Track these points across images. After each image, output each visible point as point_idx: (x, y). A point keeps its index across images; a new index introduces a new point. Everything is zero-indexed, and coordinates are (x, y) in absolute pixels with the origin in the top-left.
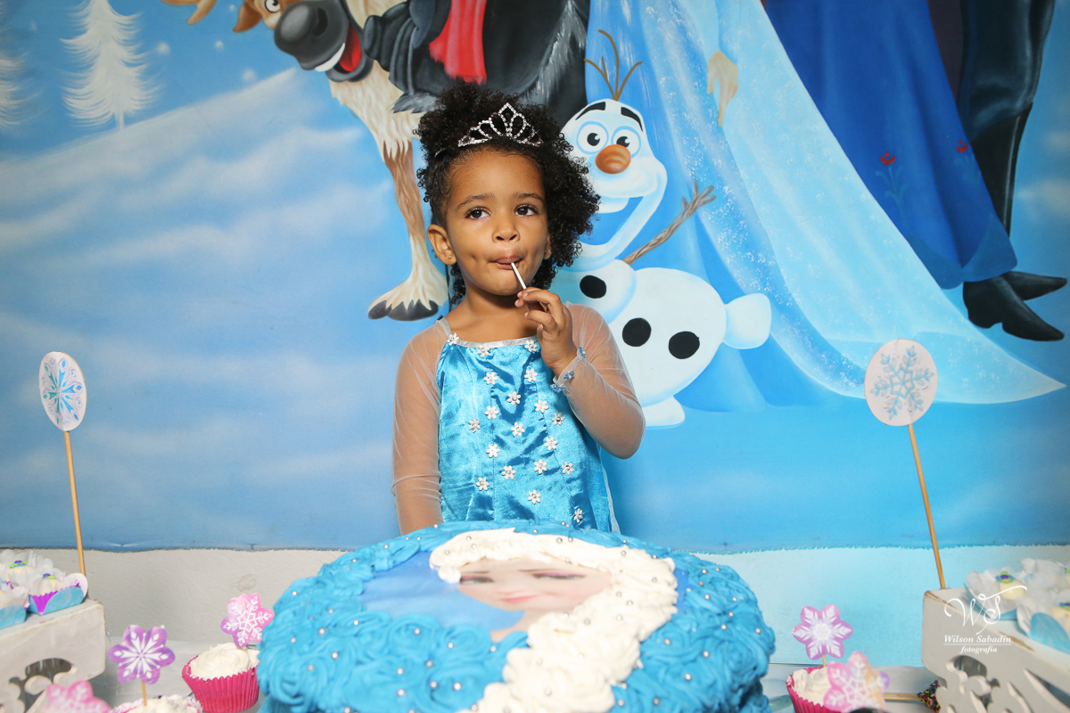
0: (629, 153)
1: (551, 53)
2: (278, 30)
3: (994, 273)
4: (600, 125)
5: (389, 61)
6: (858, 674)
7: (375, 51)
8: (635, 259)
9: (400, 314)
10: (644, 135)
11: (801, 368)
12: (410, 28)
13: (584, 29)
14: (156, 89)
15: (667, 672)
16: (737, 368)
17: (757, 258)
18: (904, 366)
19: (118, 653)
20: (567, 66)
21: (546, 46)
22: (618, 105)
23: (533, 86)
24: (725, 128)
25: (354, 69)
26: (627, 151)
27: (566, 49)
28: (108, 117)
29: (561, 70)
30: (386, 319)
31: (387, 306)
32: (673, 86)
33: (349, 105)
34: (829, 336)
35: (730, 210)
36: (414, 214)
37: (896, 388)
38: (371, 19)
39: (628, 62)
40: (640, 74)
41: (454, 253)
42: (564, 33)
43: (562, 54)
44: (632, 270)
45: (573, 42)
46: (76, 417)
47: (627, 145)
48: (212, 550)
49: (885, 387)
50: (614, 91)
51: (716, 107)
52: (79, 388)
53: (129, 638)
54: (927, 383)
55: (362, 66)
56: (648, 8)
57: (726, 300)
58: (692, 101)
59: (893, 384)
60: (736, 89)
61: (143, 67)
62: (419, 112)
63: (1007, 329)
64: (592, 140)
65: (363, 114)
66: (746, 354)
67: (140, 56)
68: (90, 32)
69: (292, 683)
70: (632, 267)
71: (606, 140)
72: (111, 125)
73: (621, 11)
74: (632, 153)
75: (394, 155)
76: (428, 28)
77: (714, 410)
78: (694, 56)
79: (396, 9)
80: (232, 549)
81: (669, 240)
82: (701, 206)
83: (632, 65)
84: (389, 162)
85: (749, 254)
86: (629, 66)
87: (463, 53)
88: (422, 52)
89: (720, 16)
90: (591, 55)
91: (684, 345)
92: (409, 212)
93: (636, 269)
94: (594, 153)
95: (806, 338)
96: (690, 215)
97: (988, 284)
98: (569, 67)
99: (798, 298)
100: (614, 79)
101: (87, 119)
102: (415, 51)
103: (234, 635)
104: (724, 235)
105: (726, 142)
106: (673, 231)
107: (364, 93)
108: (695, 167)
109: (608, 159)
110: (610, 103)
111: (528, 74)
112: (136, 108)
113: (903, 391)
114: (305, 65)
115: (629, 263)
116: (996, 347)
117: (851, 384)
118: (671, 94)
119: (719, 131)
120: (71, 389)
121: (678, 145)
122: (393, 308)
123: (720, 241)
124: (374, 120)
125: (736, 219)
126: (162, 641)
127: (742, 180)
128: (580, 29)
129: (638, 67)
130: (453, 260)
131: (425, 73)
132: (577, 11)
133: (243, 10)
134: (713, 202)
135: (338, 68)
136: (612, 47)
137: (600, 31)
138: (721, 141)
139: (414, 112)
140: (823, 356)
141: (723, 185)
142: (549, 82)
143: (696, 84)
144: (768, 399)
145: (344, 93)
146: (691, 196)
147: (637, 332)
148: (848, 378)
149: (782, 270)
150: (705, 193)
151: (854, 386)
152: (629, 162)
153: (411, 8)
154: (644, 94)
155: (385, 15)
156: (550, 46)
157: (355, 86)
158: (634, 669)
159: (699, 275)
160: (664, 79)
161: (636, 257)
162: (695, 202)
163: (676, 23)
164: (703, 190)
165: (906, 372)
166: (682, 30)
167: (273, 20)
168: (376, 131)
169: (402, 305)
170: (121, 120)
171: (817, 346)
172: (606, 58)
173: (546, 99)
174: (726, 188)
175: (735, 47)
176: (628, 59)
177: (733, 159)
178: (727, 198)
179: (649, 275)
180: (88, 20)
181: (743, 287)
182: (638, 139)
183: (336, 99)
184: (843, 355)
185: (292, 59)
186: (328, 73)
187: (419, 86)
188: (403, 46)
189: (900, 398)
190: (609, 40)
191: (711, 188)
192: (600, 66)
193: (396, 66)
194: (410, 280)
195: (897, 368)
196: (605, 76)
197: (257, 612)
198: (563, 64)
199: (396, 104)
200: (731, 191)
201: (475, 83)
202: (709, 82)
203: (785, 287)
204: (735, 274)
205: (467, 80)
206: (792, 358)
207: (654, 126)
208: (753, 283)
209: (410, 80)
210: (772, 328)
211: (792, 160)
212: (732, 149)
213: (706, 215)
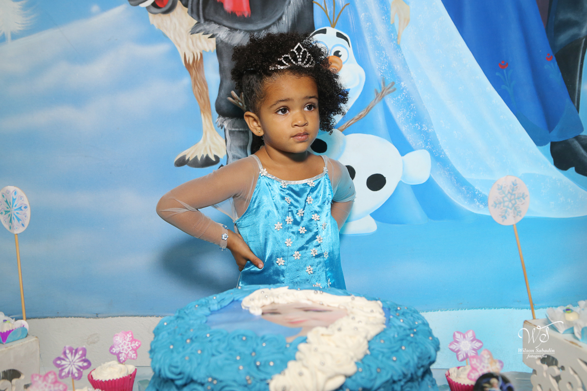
0: (341, 61)
3: (570, 136)
8: (345, 128)
9: (195, 163)
10: (351, 50)
14: (33, 16)
16: (409, 197)
17: (422, 127)
20: (302, 6)
22: (335, 31)
23: (281, 18)
24: (402, 45)
25: (165, 6)
26: (340, 59)
29: (298, 8)
30: (186, 166)
31: (187, 158)
32: (369, 19)
33: (161, 29)
34: (467, 176)
35: (405, 97)
36: (204, 100)
39: (341, 3)
40: (349, 11)
41: (263, 130)
44: (343, 135)
47: (340, 56)
48: (70, 318)
50: (332, 22)
51: (396, 32)
54: (524, 201)
55: (170, 4)
57: (403, 154)
58: (381, 28)
60: (408, 21)
62: (208, 34)
63: (577, 171)
65: (170, 35)
70: (343, 133)
72: (3, 39)
74: (343, 61)
75: (191, 62)
77: (396, 223)
80: (83, 317)
81: (366, 116)
82: (387, 94)
83: (343, 5)
84: (188, 66)
85: (417, 124)
86: (341, 6)
91: (376, 182)
92: (200, 97)
93: (346, 134)
95: (453, 177)
96: (379, 100)
97: (565, 143)
98: (303, 7)
99: (448, 153)
100: (332, 14)
103: (118, 355)
104: (401, 113)
105: (403, 55)
106: (369, 111)
107: (171, 22)
108: (383, 70)
110: (329, 29)
111: (277, 11)
112: (20, 29)
114: (132, 3)
115: (342, 131)
116: (571, 182)
117: (481, 206)
118: (368, 24)
119: (398, 47)
121: (372, 56)
122: (190, 160)
123: (398, 116)
124: (178, 39)
125: (408, 103)
126: (84, 355)
127: (412, 78)
129: (347, 6)
130: (262, 134)
131: (211, 9)
134: (394, 92)
135: (154, 5)
138: (399, 54)
139: (204, 34)
140: (463, 188)
141: (400, 81)
142: (291, 16)
143: (384, 17)
144: (429, 215)
145: (158, 20)
146: (380, 88)
148: (479, 202)
149: (437, 135)
150: (389, 86)
151: (483, 207)
152: (341, 67)
154: (351, 23)
157: (166, 17)
158: (366, 355)
159: (386, 139)
160: (363, 14)
162: (383, 92)
164: (388, 84)
168: (179, 46)
169: (196, 158)
170: (9, 37)
171: (460, 182)
173: (289, 26)
174: (402, 83)
177: (407, 65)
178: (403, 90)
179: (354, 138)
181: (413, 145)
182: (347, 52)
183: (153, 25)
184: (476, 188)
186: (148, 8)
187: (207, 17)
191: (393, 83)
192: (323, 6)
193: (192, 4)
194: (201, 141)
196: (326, 12)
199: (192, 29)
200: (405, 85)
201: (243, 15)
202: (392, 16)
203: (440, 145)
204: (408, 137)
205: (238, 14)
206: (444, 190)
207: (357, 44)
208: (420, 143)
209: (201, 13)
210: (432, 171)
211: (443, 66)
212: (406, 59)
213: (390, 100)
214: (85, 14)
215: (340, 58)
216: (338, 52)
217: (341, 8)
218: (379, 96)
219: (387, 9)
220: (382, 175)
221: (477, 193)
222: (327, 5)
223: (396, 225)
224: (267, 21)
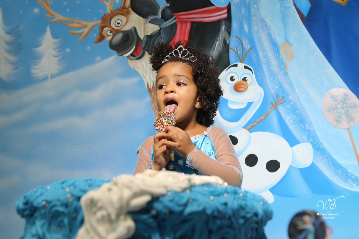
0: (247, 84)
1: (215, 46)
2: (110, 42)
7: (147, 48)
8: (250, 128)
10: (254, 76)
11: (328, 177)
12: (160, 39)
13: (229, 36)
14: (64, 65)
16: (298, 178)
17: (305, 127)
18: (343, 100)
20: (222, 50)
21: (213, 43)
22: (243, 65)
24: (288, 72)
25: (138, 55)
27: (222, 44)
28: (45, 76)
29: (219, 52)
32: (266, 56)
33: (135, 69)
35: (292, 106)
37: (339, 110)
38: (146, 36)
39: (247, 48)
40: (252, 52)
42: (221, 38)
43: (220, 46)
44: (249, 133)
45: (225, 41)
47: (247, 81)
49: (333, 109)
50: (241, 59)
51: (284, 64)
55: (141, 54)
56: (255, 27)
57: (292, 146)
58: (274, 62)
59: (337, 108)
60: (293, 56)
61: (60, 57)
64: (232, 79)
65: (140, 72)
66: (302, 170)
67: (59, 53)
68: (43, 46)
70: (249, 131)
71: (238, 79)
72: (46, 78)
73: (244, 29)
74: (249, 84)
75: (151, 87)
76: (167, 39)
78: (274, 45)
79: (155, 32)
81: (265, 120)
82: (279, 105)
83: (249, 49)
84: (149, 90)
85: (301, 125)
86: (247, 49)
89: (285, 29)
90: (231, 46)
91: (273, 166)
92: (156, 109)
93: (251, 132)
94: (232, 84)
95: (330, 163)
96: (274, 109)
99: (325, 145)
100: (241, 55)
101: (37, 77)
104: (290, 117)
105: (289, 78)
106: (267, 116)
107: (141, 64)
108: (276, 89)
109: (238, 86)
110: (239, 64)
112: (56, 72)
113: (343, 112)
114: (119, 54)
115: (248, 130)
118: (265, 60)
119: (286, 74)
121: (268, 80)
123: (288, 119)
124: (144, 74)
125: (295, 110)
127: (297, 94)
128: (227, 36)
129: (251, 49)
132: (226, 29)
133: (98, 35)
134: (284, 103)
135: (132, 54)
136: (240, 42)
137: (235, 37)
138: (287, 78)
140: (339, 171)
141: (289, 96)
143: (276, 55)
144: (313, 192)
145: (135, 64)
146: (274, 100)
147: (252, 160)
148: (352, 182)
149: (317, 132)
150: (280, 99)
152: (247, 88)
153: (161, 32)
154: (254, 60)
155: (151, 34)
156: (215, 43)
157: (138, 62)
159: (279, 135)
160: (262, 54)
161: (251, 127)
162: (276, 103)
163: (267, 32)
165: (344, 103)
166: (269, 35)
167: (109, 38)
168: (145, 78)
170: (50, 77)
171: (336, 166)
172: (238, 46)
174: (290, 97)
175: (292, 40)
176: (247, 47)
177: (292, 85)
178: (290, 101)
179: (257, 135)
180: (43, 41)
181: (299, 139)
182: (251, 78)
183: (130, 66)
184: (349, 171)
185: (115, 52)
186: (128, 57)
189: (342, 116)
190: (239, 40)
191: (283, 97)
192: (235, 50)
195: (339, 101)
196: (237, 54)
198: (220, 50)
200: (292, 98)
202: (281, 54)
203: (319, 139)
204: (295, 134)
206: (324, 172)
207: (258, 72)
208: (304, 138)
210: (314, 158)
211: (319, 84)
212: (292, 81)
213: (281, 109)
214: (93, 62)
215: (247, 82)
216: (245, 78)
217: (247, 51)
218: (274, 106)
219: (278, 50)
220: (277, 161)
221: (350, 174)
222: (238, 49)
223: (288, 198)
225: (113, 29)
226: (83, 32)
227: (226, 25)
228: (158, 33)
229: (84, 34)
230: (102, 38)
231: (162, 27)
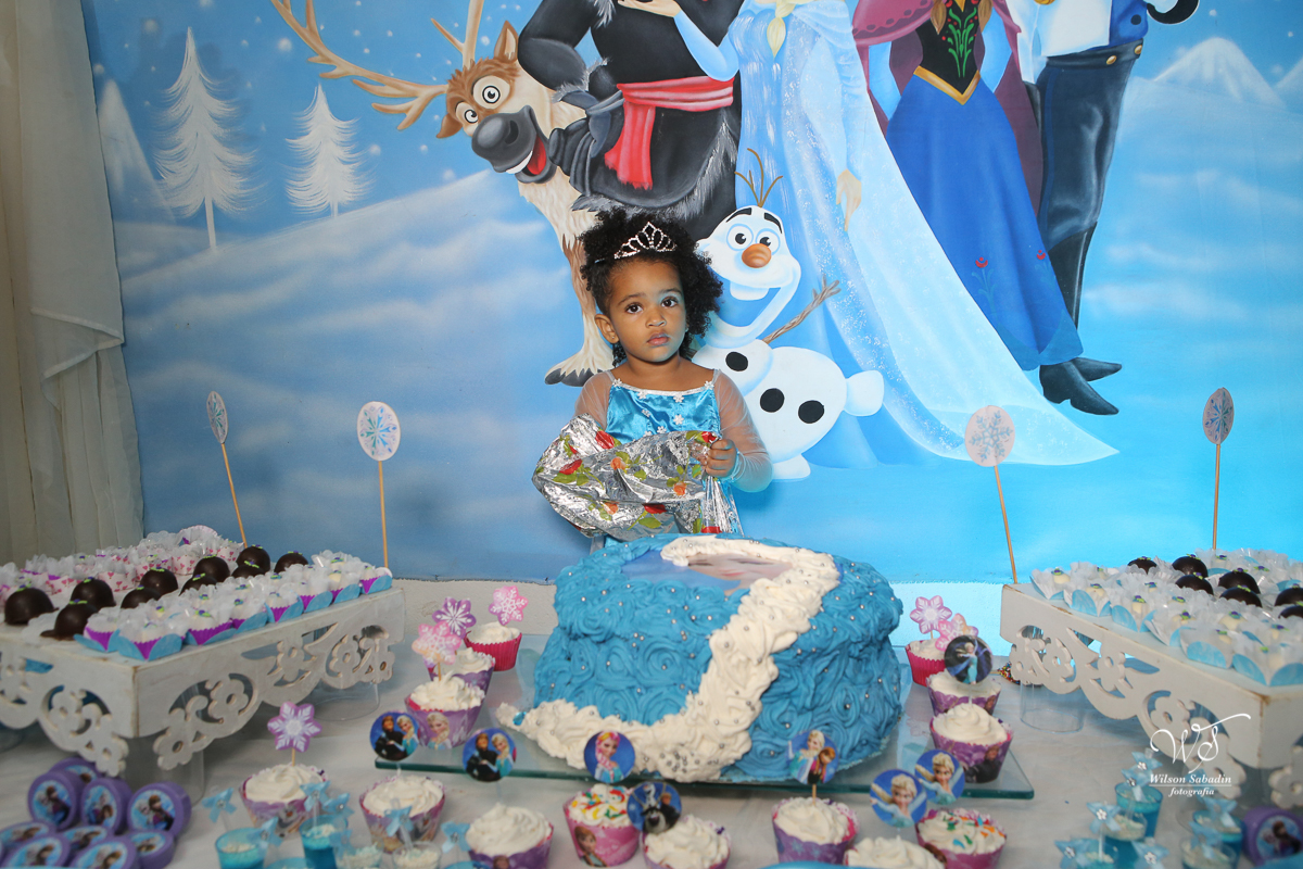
0: (770, 251)
2: (475, 138)
3: (1065, 359)
4: (746, 227)
5: (570, 167)
6: (958, 628)
7: (559, 158)
9: (571, 380)
10: (783, 236)
12: (589, 139)
14: (367, 183)
15: (839, 614)
16: (854, 432)
17: (873, 341)
18: (992, 425)
19: (438, 616)
21: (704, 159)
22: (764, 211)
23: (692, 192)
24: (849, 233)
25: (540, 173)
26: (769, 249)
27: (720, 161)
28: (325, 206)
31: (562, 374)
32: (808, 197)
33: (534, 202)
34: (930, 406)
35: (852, 301)
36: (587, 297)
39: (771, 176)
40: (781, 186)
41: (617, 335)
45: (726, 158)
46: (390, 450)
47: (768, 244)
51: (843, 216)
52: (394, 428)
53: (446, 606)
54: (1008, 437)
55: (547, 171)
56: (789, 132)
57: (847, 375)
58: (823, 209)
60: (859, 201)
61: (357, 165)
62: (593, 210)
63: (1074, 404)
64: (740, 239)
65: (546, 211)
66: (862, 420)
67: (354, 156)
68: (312, 134)
69: (595, 621)
71: (752, 240)
72: (329, 212)
73: (767, 132)
75: (572, 246)
77: (836, 467)
78: (826, 174)
81: (800, 325)
83: (775, 179)
84: (568, 252)
85: (867, 337)
86: (772, 179)
87: (633, 163)
88: (598, 161)
89: (848, 142)
90: (740, 169)
91: (811, 412)
92: (582, 293)
93: (773, 347)
94: (740, 250)
95: (912, 408)
96: (819, 304)
97: (1059, 367)
98: (722, 178)
99: (906, 375)
101: (307, 207)
102: (592, 160)
103: (499, 616)
104: (847, 321)
105: (851, 245)
107: (547, 194)
108: (824, 264)
109: (752, 255)
110: (755, 209)
111: (687, 183)
112: (351, 199)
114: (497, 168)
115: (768, 343)
116: (1065, 419)
117: (948, 447)
118: (806, 203)
119: (845, 234)
120: (387, 429)
121: (811, 246)
122: (566, 375)
123: (843, 325)
124: (555, 216)
125: (857, 309)
126: (468, 609)
127: (862, 276)
129: (780, 180)
130: (617, 340)
131: (600, 178)
133: (445, 120)
134: (838, 294)
135: (526, 171)
136: (758, 163)
137: (749, 149)
138: (846, 244)
139: (588, 211)
140: (926, 424)
141: (847, 280)
142: (705, 191)
143: (827, 196)
144: (879, 458)
145: (530, 192)
146: (820, 288)
147: (772, 400)
149: (894, 352)
151: (950, 449)
152: (768, 258)
154: (784, 201)
157: (540, 187)
158: (819, 612)
159: (825, 354)
160: (800, 190)
161: (773, 337)
162: (824, 293)
163: (812, 145)
164: (831, 283)
166: (817, 151)
167: (471, 129)
168: (557, 226)
169: (574, 373)
170: (336, 209)
171: (921, 415)
172: (753, 171)
173: (702, 204)
174: (849, 282)
175: (859, 167)
176: (771, 174)
177: (856, 258)
178: (849, 291)
179: (784, 353)
180: (311, 123)
181: (862, 364)
182: (777, 239)
184: (943, 423)
185: (487, 162)
186: (517, 175)
187: (595, 189)
188: (583, 156)
191: (837, 282)
193: (575, 172)
194: (582, 352)
196: (752, 186)
197: (516, 599)
199: (574, 204)
200: (853, 285)
201: (643, 188)
202: (837, 195)
203: (896, 365)
204: (855, 354)
205: (636, 186)
206: (900, 425)
207: (792, 230)
208: (870, 362)
209: (587, 184)
210: (885, 398)
211: (903, 262)
212: (855, 250)
213: (832, 305)
214: (435, 181)
219: (832, 185)
221: (942, 429)
222: (753, 178)
224: (673, 196)
225: (479, 107)
226: (408, 110)
227: (729, 122)
228: (584, 126)
229: (410, 114)
230: (453, 126)
231: (590, 113)
